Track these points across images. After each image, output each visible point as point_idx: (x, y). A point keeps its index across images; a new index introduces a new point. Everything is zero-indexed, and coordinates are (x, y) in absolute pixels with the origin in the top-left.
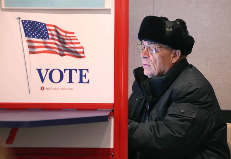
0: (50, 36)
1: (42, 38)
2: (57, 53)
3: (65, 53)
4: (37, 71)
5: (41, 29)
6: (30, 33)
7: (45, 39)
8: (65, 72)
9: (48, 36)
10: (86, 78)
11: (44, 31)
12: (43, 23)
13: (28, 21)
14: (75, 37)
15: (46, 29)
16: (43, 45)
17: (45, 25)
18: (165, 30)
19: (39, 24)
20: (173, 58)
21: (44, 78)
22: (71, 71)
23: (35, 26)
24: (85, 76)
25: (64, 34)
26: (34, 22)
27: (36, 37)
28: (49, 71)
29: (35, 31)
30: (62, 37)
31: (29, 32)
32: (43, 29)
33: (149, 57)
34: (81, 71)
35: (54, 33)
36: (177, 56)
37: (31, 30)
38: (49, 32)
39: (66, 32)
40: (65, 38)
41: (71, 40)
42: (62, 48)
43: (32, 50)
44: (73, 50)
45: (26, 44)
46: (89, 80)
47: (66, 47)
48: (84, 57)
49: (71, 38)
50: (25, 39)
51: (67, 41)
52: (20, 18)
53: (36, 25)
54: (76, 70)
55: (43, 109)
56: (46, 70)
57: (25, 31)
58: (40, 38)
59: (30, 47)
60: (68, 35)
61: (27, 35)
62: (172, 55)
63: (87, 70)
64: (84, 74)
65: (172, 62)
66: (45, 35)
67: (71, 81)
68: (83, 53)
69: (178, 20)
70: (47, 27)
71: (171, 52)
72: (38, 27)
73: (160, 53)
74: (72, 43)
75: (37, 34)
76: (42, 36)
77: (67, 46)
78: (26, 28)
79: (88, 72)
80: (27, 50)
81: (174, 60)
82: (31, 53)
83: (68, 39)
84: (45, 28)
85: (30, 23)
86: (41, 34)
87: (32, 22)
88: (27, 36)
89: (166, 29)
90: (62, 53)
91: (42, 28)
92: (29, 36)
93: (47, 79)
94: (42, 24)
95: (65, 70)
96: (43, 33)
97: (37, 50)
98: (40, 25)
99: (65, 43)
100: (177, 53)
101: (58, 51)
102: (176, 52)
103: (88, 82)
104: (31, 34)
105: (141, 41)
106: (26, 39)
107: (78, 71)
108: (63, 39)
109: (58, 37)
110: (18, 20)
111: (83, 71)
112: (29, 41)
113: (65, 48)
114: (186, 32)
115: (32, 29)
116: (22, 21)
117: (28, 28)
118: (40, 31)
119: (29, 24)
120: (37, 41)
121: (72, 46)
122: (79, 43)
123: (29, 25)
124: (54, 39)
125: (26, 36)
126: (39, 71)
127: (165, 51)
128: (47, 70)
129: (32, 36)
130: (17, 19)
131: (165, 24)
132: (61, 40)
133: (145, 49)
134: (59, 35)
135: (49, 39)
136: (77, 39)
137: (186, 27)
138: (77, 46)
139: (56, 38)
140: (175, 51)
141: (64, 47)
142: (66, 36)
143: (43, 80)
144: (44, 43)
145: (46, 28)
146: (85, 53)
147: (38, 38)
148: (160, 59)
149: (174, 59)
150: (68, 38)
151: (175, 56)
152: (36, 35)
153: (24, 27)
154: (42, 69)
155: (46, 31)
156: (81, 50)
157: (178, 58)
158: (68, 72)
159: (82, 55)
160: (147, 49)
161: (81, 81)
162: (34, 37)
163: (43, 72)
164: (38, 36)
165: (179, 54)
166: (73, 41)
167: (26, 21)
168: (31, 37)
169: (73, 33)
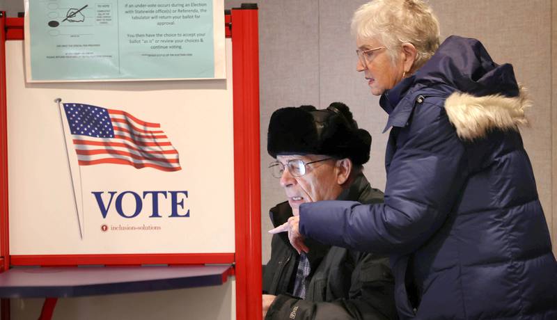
0: (116, 132)
1: (101, 136)
2: (129, 163)
3: (145, 162)
4: (93, 195)
5: (99, 119)
6: (79, 127)
7: (108, 136)
8: (144, 198)
9: (112, 133)
10: (183, 208)
11: (105, 123)
12: (102, 109)
13: (74, 105)
14: (161, 132)
15: (109, 120)
16: (103, 148)
17: (107, 112)
18: (315, 129)
19: (96, 109)
20: (339, 174)
21: (106, 209)
22: (155, 194)
23: (87, 114)
24: (182, 204)
25: (140, 127)
26: (86, 106)
27: (90, 134)
28: (115, 196)
29: (88, 123)
30: (138, 133)
31: (78, 125)
32: (103, 120)
33: (296, 182)
34: (174, 194)
35: (123, 125)
36: (345, 170)
37: (81, 122)
38: (114, 124)
39: (145, 124)
40: (143, 134)
41: (154, 137)
42: (138, 153)
43: (84, 158)
44: (159, 156)
45: (73, 148)
46: (189, 211)
47: (145, 152)
48: (179, 169)
49: (155, 134)
50: (71, 138)
51: (147, 140)
52: (60, 100)
53: (90, 111)
54: (165, 193)
55: (105, 265)
56: (110, 195)
57: (70, 122)
58: (98, 136)
59: (79, 152)
60: (149, 129)
61: (73, 130)
62: (337, 171)
63: (186, 193)
64: (179, 201)
65: (339, 183)
66: (107, 129)
67: (155, 214)
68: (177, 161)
69: (334, 105)
70: (111, 116)
71: (334, 166)
72: (94, 115)
73: (315, 171)
74: (157, 144)
75: (93, 128)
76: (101, 133)
77: (147, 149)
78: (71, 119)
79: (187, 196)
80: (75, 158)
81: (342, 179)
82: (82, 163)
83: (148, 137)
84: (106, 117)
85: (79, 109)
86: (100, 129)
87: (82, 106)
88: (75, 132)
89: (315, 126)
90: (138, 162)
91: (102, 117)
92: (79, 133)
93: (112, 210)
94: (100, 109)
95: (145, 193)
96: (102, 126)
97: (93, 157)
98: (97, 112)
99: (144, 144)
100: (345, 165)
101: (131, 159)
102: (342, 163)
103: (188, 215)
104: (82, 129)
105: (276, 158)
106: (73, 137)
107: (169, 195)
108: (140, 136)
109: (131, 133)
110: (56, 104)
111: (178, 194)
112: (77, 142)
113: (143, 153)
114: (353, 123)
115: (83, 119)
116: (64, 105)
117: (75, 119)
118: (97, 122)
119: (78, 111)
120: (93, 142)
121: (157, 148)
122: (169, 144)
123: (77, 113)
124: (123, 137)
125: (72, 133)
126: (98, 195)
127: (323, 167)
128: (113, 194)
129: (82, 132)
130: (56, 101)
131: (311, 117)
132: (136, 139)
133: (286, 170)
134: (131, 130)
135: (114, 137)
136: (165, 137)
137: (350, 115)
138: (165, 148)
139: (127, 135)
140: (340, 161)
141: (141, 151)
142: (145, 132)
143: (104, 213)
144: (106, 144)
145: (108, 116)
146: (180, 161)
147: (94, 135)
148: (317, 182)
149: (341, 176)
150: (150, 135)
151: (342, 170)
152: (89, 130)
153: (68, 116)
154: (103, 193)
155: (108, 123)
156: (173, 156)
157: (347, 174)
158: (150, 197)
159: (175, 165)
160: (290, 171)
161: (175, 214)
162: (86, 134)
163: (106, 198)
164: (93, 131)
165: (348, 165)
166: (159, 141)
167: (71, 105)
168: (81, 134)
169: (158, 125)
